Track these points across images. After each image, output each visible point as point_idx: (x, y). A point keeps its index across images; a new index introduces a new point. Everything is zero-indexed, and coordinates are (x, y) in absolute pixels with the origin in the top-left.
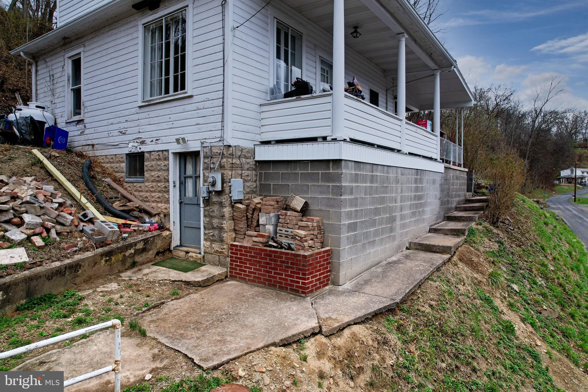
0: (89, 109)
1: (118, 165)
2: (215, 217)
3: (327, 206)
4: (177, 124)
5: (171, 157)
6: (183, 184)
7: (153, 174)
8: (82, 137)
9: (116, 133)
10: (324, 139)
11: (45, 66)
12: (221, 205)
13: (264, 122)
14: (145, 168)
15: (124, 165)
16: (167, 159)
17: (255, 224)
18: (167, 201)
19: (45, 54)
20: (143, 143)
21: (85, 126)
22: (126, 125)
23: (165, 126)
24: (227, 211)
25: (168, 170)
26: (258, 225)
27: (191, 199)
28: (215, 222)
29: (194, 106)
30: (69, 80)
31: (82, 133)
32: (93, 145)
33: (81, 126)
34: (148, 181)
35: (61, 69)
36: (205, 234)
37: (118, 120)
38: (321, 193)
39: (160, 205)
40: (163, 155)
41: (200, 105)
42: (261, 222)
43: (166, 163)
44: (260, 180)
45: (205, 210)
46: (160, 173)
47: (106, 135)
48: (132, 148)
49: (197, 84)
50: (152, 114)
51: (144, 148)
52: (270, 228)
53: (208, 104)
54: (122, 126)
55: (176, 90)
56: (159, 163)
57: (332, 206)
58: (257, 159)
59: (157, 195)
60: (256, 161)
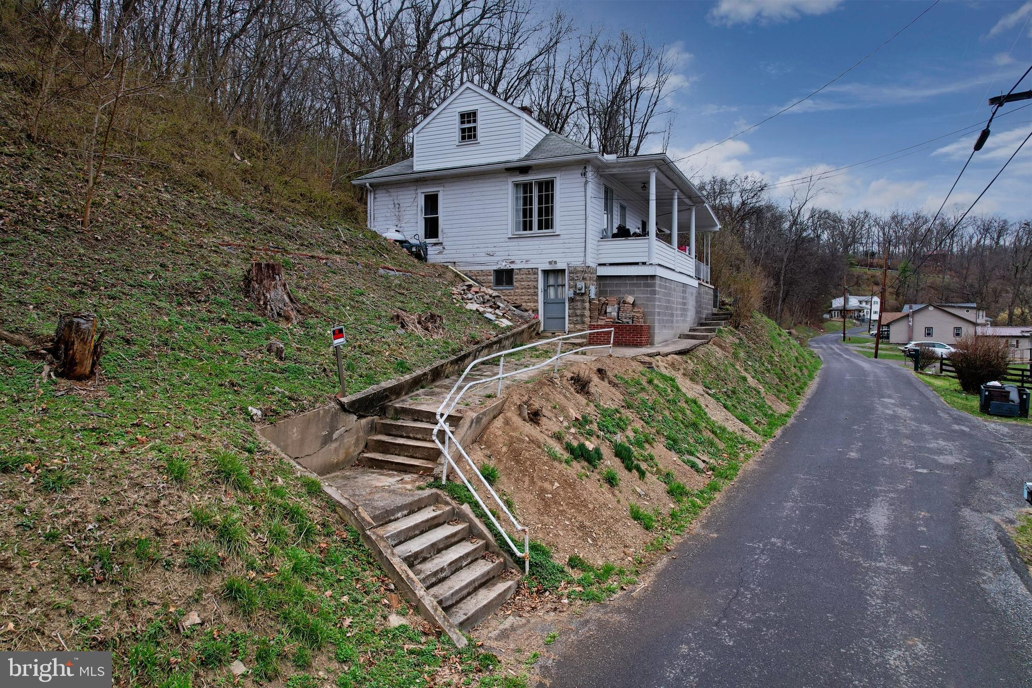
0: (449, 235)
1: (485, 277)
2: (578, 309)
3: (647, 301)
4: (545, 252)
5: (540, 273)
6: (545, 291)
7: (523, 283)
8: (441, 256)
9: (483, 254)
10: (644, 263)
11: (388, 195)
12: (583, 301)
13: (601, 252)
14: (514, 280)
15: (492, 278)
16: (536, 273)
17: (603, 312)
18: (537, 301)
19: (387, 185)
20: (512, 262)
21: (444, 248)
22: (494, 249)
23: (535, 252)
24: (587, 305)
25: (537, 281)
26: (606, 313)
27: (553, 300)
28: (578, 312)
29: (561, 241)
30: (422, 210)
31: (440, 253)
32: (455, 263)
33: (439, 247)
34: (517, 288)
35: (412, 200)
36: (569, 320)
37: (486, 245)
38: (642, 294)
39: (529, 304)
40: (534, 271)
41: (566, 241)
42: (608, 311)
43: (536, 276)
44: (600, 287)
45: (569, 306)
46: (529, 283)
47: (471, 255)
48: (503, 266)
49: (563, 228)
50: (521, 243)
51: (513, 266)
52: (615, 314)
53: (571, 241)
54: (490, 250)
55: (540, 228)
56: (529, 276)
57: (650, 301)
58: (598, 274)
59: (527, 297)
60: (598, 276)
